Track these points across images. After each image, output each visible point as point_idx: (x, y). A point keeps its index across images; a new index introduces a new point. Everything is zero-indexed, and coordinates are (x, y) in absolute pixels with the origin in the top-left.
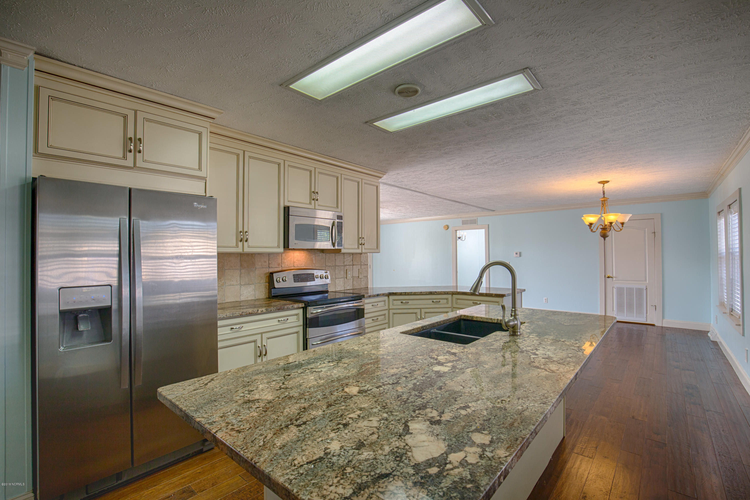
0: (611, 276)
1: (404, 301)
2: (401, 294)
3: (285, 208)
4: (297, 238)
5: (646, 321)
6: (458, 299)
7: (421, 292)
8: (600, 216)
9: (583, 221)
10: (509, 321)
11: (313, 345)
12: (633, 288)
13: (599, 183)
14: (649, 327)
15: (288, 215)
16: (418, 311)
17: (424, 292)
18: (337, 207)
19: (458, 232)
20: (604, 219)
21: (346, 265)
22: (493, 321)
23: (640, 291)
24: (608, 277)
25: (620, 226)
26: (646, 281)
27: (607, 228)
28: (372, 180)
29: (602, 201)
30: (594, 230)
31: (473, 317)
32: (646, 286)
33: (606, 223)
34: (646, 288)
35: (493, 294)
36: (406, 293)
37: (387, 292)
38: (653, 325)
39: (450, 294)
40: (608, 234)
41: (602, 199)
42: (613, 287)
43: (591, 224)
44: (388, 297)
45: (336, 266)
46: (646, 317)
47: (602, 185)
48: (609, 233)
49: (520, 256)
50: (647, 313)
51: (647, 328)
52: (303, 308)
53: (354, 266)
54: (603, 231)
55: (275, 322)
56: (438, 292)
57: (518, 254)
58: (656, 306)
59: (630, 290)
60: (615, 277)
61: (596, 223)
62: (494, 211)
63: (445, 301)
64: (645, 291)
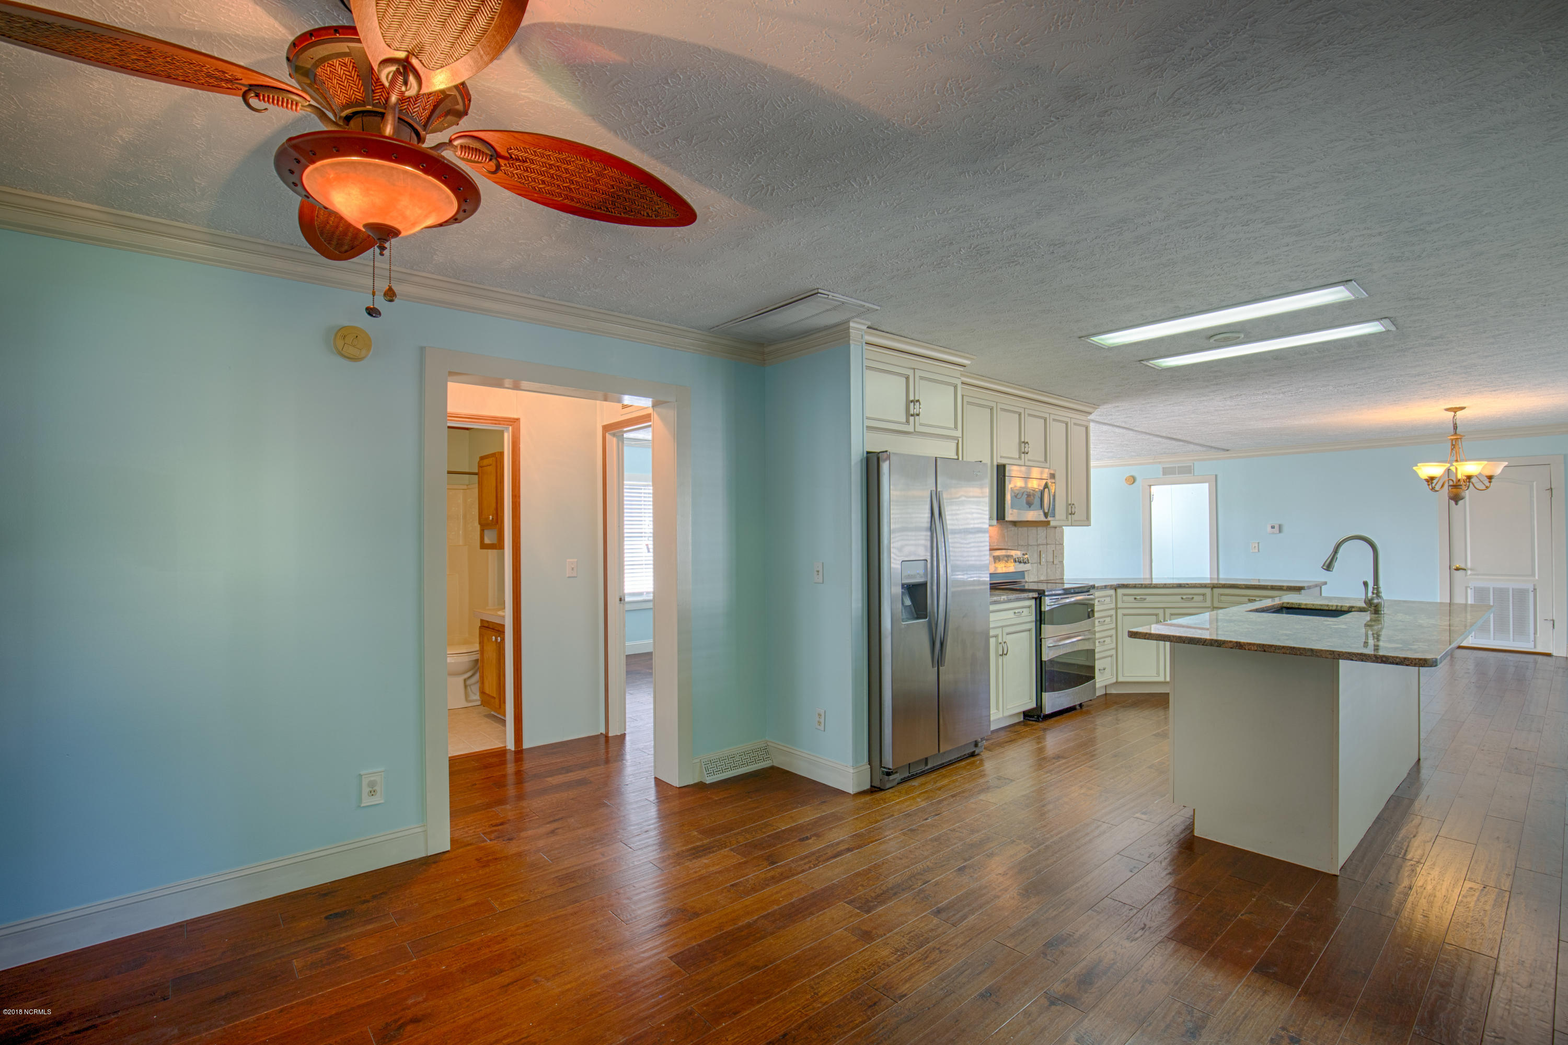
0: (1463, 566)
1: (1138, 597)
2: (1135, 586)
3: (998, 466)
4: (1012, 507)
5: (1535, 647)
6: (1221, 595)
7: (1165, 584)
8: (1449, 465)
9: (1415, 472)
10: (1372, 599)
11: (1049, 647)
12: (1508, 589)
13: (1447, 410)
14: (1540, 658)
15: (1004, 476)
16: (1161, 612)
17: (1169, 584)
18: (1046, 460)
19: (1152, 487)
20: (1456, 469)
21: (1040, 545)
22: (1331, 608)
23: (1521, 595)
24: (1457, 569)
25: (1486, 482)
26: (1535, 576)
27: (1461, 485)
28: (1078, 417)
29: (1452, 440)
30: (1437, 488)
31: (1300, 604)
32: (1534, 585)
33: (1459, 477)
34: (1535, 589)
35: (1283, 586)
36: (1142, 584)
37: (1115, 583)
38: (1549, 655)
39: (1208, 587)
40: (1463, 494)
41: (1452, 437)
42: (1466, 588)
43: (1431, 480)
44: (1116, 590)
45: (1028, 545)
46: (1535, 641)
47: (1452, 414)
48: (1467, 494)
49: (1280, 531)
50: (1535, 633)
51: (1536, 662)
52: (1036, 599)
53: (1048, 546)
54: (1453, 490)
55: (1010, 614)
56: (1191, 584)
57: (1277, 527)
58: (1553, 621)
59: (1501, 594)
60: (1471, 570)
61: (1440, 478)
62: (1228, 450)
63: (1201, 598)
64: (1531, 595)
